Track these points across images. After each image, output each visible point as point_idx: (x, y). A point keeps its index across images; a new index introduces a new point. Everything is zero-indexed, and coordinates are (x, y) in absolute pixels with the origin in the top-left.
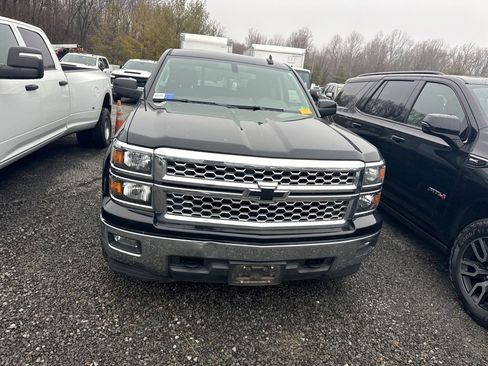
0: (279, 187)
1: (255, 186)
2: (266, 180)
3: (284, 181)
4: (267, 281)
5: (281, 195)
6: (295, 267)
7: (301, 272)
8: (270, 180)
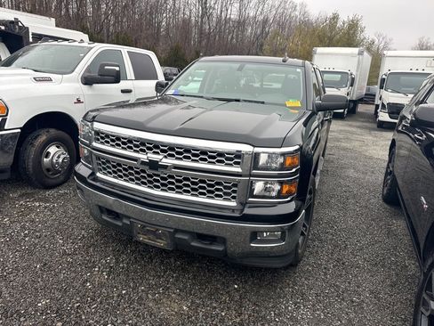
0: (164, 160)
1: (145, 157)
2: (155, 153)
3: (170, 155)
4: (161, 244)
5: (165, 167)
6: (186, 237)
7: (193, 244)
8: (157, 153)
